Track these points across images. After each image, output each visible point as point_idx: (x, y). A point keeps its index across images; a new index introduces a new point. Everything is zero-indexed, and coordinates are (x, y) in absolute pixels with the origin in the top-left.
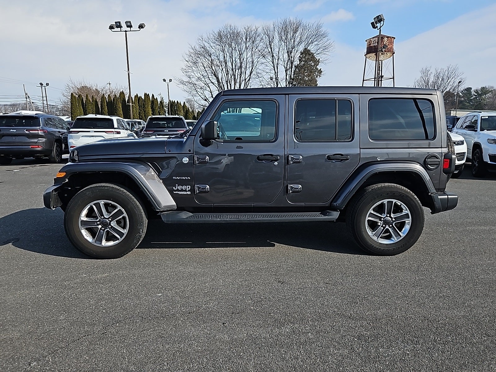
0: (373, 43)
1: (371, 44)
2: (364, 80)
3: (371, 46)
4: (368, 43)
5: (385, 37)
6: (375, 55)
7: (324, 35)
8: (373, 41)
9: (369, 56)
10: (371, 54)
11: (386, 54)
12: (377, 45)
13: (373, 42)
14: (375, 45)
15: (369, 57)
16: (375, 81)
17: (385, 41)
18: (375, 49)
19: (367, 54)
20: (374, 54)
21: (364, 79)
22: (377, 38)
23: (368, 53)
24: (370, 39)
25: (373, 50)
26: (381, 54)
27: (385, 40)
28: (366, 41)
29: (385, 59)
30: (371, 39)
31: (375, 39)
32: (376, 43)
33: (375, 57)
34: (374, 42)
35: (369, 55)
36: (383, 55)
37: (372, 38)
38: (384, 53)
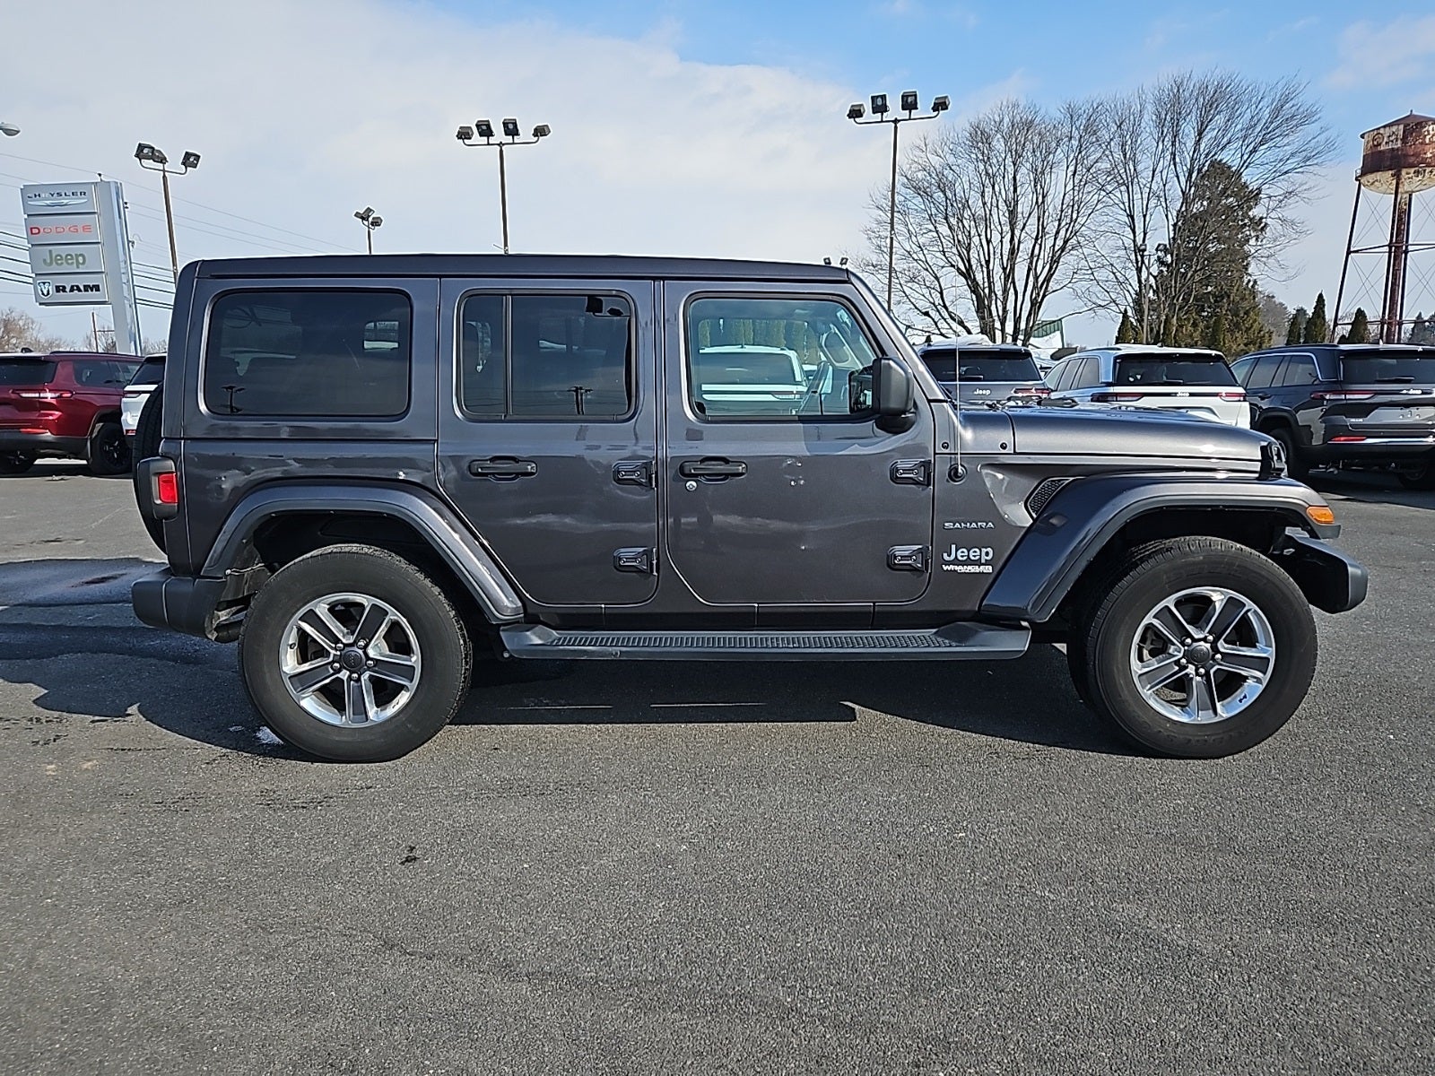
0: (1386, 140)
1: (1380, 145)
2: (1349, 252)
3: (1380, 151)
4: (1368, 142)
5: (1430, 123)
6: (1393, 176)
7: (1308, 117)
8: (1386, 136)
9: (1371, 181)
10: (1378, 175)
11: (1431, 172)
12: (1399, 145)
13: (1389, 136)
14: (1396, 147)
15: (1372, 184)
16: (1390, 252)
17: (1429, 134)
18: (1392, 158)
19: (1364, 173)
20: (1390, 172)
21: (1352, 249)
22: (1401, 127)
23: (1366, 170)
24: (1379, 129)
25: (1388, 163)
26: (1415, 172)
27: (1428, 131)
28: (1362, 136)
29: (1424, 187)
30: (1382, 131)
31: (1394, 129)
32: (1399, 142)
33: (1394, 182)
34: (1391, 139)
35: (1371, 177)
36: (1420, 177)
37: (1384, 127)
38: (1425, 171)
